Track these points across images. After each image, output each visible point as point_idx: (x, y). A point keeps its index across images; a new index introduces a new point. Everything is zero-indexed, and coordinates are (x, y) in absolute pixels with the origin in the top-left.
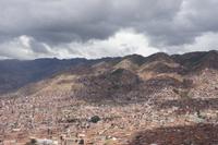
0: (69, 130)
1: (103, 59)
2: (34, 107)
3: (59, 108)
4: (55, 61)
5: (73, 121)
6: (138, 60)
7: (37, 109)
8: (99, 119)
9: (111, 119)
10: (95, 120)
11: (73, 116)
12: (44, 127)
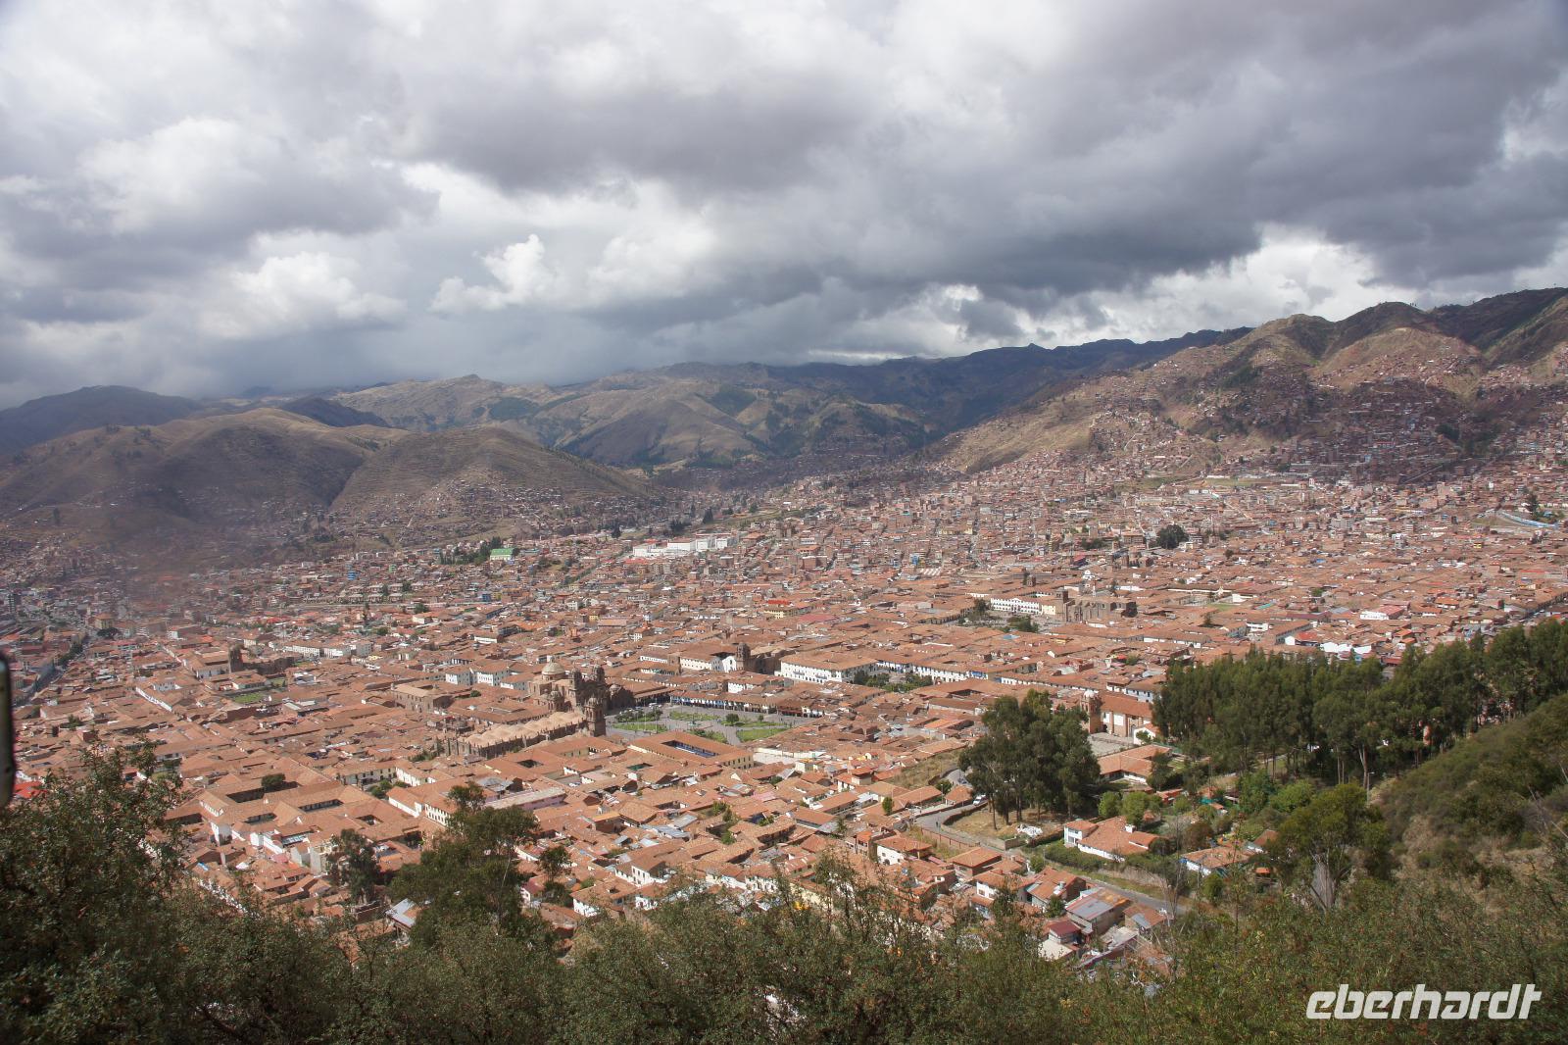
0: (1087, 575)
1: (1189, 339)
2: (977, 504)
3: (1053, 506)
4: (1034, 356)
5: (1098, 544)
6: (1310, 334)
7: (984, 510)
8: (1184, 537)
9: (1223, 536)
10: (1171, 538)
11: (1101, 527)
12: (1011, 564)
